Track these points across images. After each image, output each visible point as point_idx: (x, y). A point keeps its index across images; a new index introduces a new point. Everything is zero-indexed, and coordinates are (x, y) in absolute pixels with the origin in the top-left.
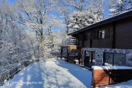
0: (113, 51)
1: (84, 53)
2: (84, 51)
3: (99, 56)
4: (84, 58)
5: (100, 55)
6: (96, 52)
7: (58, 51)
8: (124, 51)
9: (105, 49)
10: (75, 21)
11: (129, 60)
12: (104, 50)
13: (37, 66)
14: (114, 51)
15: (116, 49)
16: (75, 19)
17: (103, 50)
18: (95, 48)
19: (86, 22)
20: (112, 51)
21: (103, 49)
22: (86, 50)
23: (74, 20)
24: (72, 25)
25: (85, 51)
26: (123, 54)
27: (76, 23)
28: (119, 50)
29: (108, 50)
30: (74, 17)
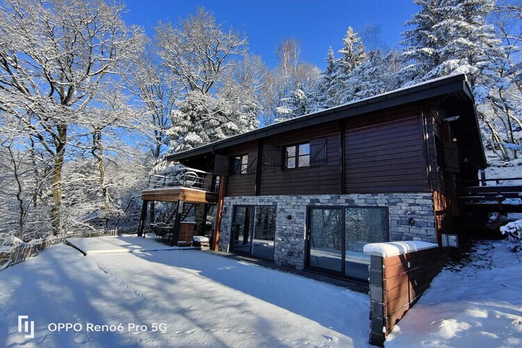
0: (342, 200)
1: (230, 213)
2: (231, 207)
3: (290, 217)
4: (229, 230)
5: (294, 215)
6: (279, 207)
7: (122, 212)
8: (381, 200)
9: (312, 197)
10: (188, 123)
11: (399, 223)
12: (308, 201)
13: (49, 272)
14: (347, 201)
15: (354, 196)
16: (189, 118)
17: (307, 199)
18: (273, 198)
19: (219, 129)
20: (338, 201)
21: (304, 197)
22: (239, 203)
23: (185, 118)
24: (179, 132)
25: (235, 207)
26: (378, 207)
27: (191, 129)
28: (362, 196)
29: (324, 199)
30: (185, 110)
